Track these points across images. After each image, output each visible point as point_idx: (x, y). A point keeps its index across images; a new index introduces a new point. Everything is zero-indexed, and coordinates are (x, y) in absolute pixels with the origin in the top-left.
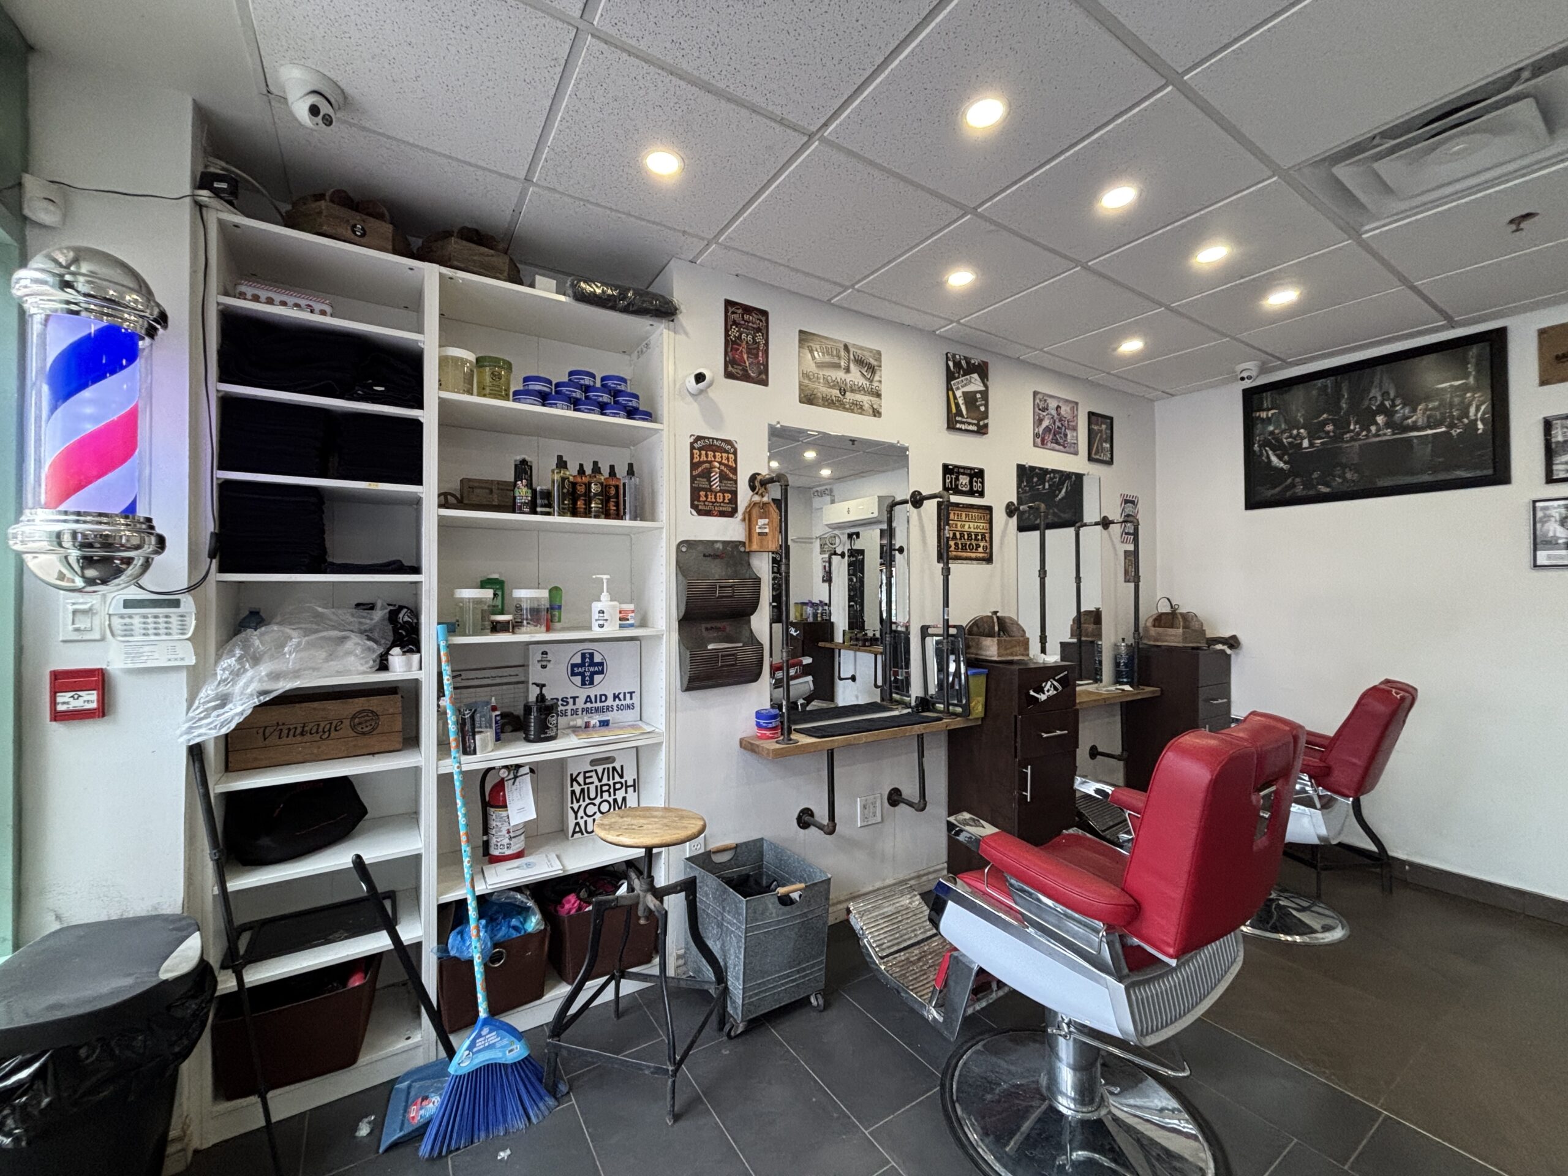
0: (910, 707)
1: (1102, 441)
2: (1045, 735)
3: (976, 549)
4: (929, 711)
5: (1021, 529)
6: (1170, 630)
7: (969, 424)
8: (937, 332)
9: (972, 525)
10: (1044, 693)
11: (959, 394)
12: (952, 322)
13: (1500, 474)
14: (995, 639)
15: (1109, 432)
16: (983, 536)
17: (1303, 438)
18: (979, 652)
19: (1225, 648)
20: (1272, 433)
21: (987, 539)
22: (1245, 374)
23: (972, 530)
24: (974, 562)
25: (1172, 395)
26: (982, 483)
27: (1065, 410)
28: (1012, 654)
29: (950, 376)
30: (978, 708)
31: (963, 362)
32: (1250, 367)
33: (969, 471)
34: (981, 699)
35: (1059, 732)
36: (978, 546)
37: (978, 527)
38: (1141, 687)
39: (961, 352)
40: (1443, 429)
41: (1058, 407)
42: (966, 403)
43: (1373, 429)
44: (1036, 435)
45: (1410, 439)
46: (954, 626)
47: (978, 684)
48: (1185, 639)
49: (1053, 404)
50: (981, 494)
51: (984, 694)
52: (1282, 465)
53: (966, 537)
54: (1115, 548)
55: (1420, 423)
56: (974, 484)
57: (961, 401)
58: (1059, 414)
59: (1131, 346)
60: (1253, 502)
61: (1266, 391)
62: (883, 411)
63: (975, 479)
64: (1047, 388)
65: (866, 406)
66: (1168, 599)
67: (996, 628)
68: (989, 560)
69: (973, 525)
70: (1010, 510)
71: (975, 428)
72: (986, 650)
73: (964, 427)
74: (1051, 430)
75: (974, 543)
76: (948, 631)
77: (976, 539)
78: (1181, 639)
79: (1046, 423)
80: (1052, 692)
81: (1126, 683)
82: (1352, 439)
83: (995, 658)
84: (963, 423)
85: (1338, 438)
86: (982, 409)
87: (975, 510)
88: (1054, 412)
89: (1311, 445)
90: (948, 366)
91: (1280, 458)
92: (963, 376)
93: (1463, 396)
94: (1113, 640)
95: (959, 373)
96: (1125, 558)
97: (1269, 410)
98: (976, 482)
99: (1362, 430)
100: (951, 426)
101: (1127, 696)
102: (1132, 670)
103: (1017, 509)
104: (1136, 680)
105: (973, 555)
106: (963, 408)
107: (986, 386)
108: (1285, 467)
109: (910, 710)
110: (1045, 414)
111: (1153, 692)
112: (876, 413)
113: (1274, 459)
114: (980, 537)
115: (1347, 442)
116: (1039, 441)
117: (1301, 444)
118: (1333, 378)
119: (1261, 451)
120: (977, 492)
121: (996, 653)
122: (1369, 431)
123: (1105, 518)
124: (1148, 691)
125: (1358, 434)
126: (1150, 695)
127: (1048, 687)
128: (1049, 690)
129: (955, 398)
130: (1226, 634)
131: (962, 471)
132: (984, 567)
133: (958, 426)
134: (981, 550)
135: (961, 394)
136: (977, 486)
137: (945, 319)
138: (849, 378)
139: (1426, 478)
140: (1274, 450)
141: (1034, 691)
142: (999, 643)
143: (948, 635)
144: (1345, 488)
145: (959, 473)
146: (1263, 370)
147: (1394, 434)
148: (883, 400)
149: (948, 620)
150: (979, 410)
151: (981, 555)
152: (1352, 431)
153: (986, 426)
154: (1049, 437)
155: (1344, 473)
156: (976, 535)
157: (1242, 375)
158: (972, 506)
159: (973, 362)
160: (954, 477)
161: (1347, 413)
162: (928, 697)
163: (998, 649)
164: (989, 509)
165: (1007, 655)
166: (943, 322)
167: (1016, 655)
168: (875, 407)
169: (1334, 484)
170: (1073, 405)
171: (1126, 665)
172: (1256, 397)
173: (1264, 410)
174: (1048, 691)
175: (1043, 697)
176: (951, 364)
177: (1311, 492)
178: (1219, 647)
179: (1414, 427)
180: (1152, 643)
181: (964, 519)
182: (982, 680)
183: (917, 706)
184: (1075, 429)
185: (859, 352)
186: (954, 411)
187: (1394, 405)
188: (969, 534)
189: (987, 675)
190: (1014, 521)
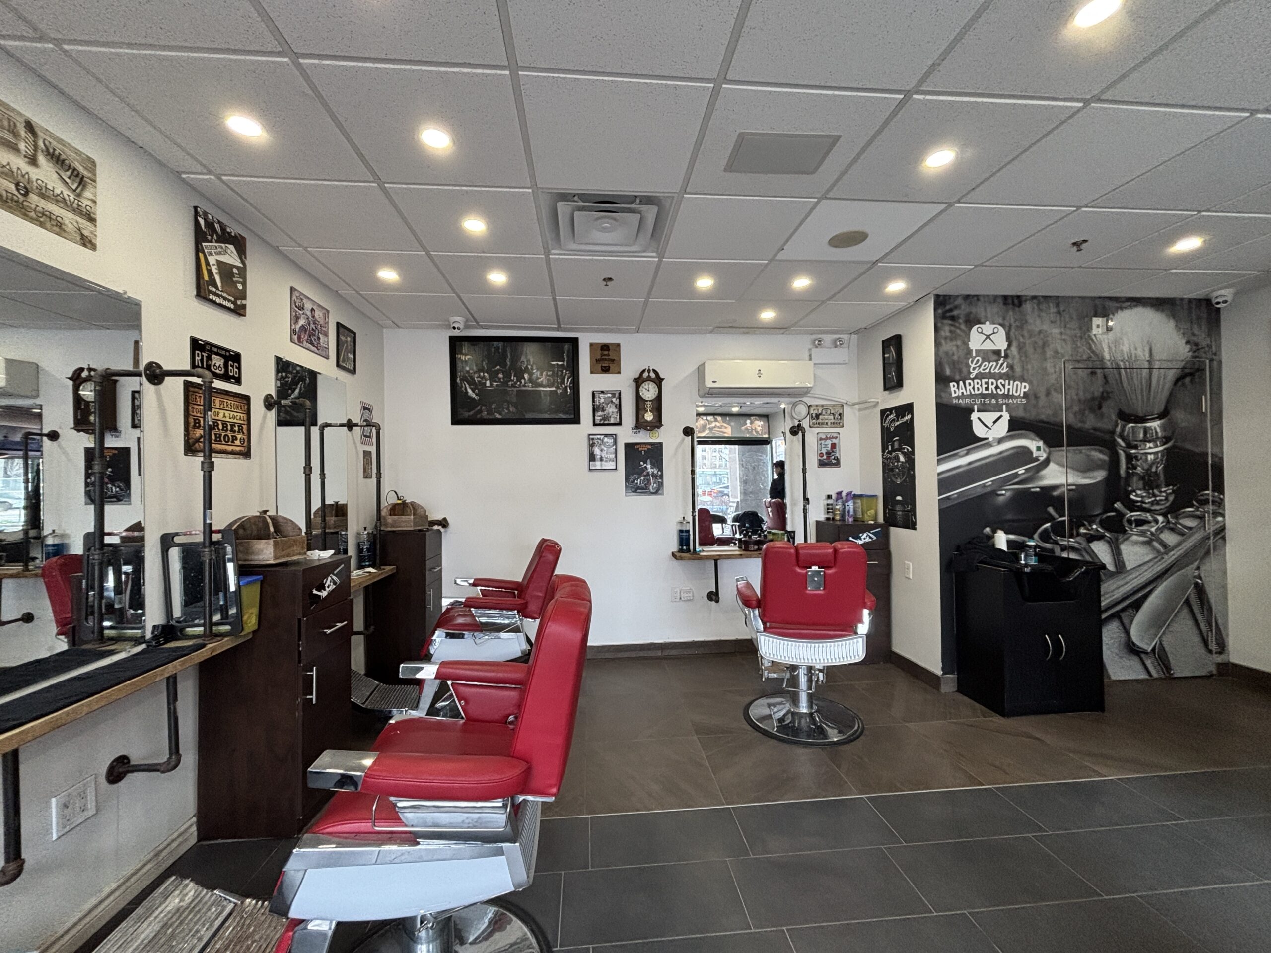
0: (145, 642)
1: (347, 352)
2: (328, 631)
3: (233, 442)
4: (177, 639)
5: (281, 423)
6: (403, 517)
7: (225, 299)
8: (184, 176)
9: (227, 413)
10: (325, 590)
11: (212, 260)
12: (210, 172)
13: (576, 420)
14: (271, 541)
15: (352, 344)
16: (240, 426)
17: (486, 380)
18: (250, 557)
19: (440, 528)
20: (468, 372)
21: (245, 431)
22: (456, 325)
23: (227, 419)
24: (230, 456)
25: (399, 327)
26: (239, 368)
27: (318, 314)
28: (289, 555)
29: (200, 237)
30: (251, 621)
31: (217, 226)
32: (459, 320)
33: (223, 353)
34: (255, 611)
35: (339, 625)
36: (236, 438)
37: (234, 417)
38: (383, 567)
39: (215, 214)
40: (554, 389)
41: (312, 310)
42: (220, 274)
43: (523, 381)
44: (293, 331)
45: (540, 391)
46: (219, 531)
47: (252, 594)
48: (415, 524)
49: (308, 306)
50: (238, 381)
51: (258, 605)
52: (474, 396)
53: (221, 427)
54: (356, 448)
55: (544, 383)
56: (230, 368)
57: (215, 270)
58: (313, 317)
59: (388, 275)
60: (457, 420)
61: (465, 341)
62: (98, 242)
63: (230, 363)
64: (305, 288)
65: (69, 227)
66: (395, 492)
67: (272, 529)
68: (247, 454)
69: (225, 414)
70: (269, 403)
71: (232, 306)
72: (258, 554)
73: (218, 300)
74: (306, 330)
75: (230, 434)
76: (211, 537)
77: (232, 431)
78: (412, 524)
79: (302, 322)
80: (332, 587)
81: (369, 566)
82: (513, 386)
83: (272, 562)
84: (218, 296)
85: (505, 383)
86: (240, 287)
87: (231, 398)
88: (309, 313)
89: (491, 385)
90: (197, 223)
91: (473, 391)
92: (217, 242)
93: (562, 372)
94: (355, 531)
95: (212, 236)
96: (364, 458)
97: (466, 355)
98: (232, 366)
99: (518, 381)
100: (202, 294)
101: (374, 577)
102: (375, 554)
103: (278, 403)
104: (378, 561)
105: (230, 448)
106: (218, 279)
107: (243, 262)
108: (476, 398)
109: (144, 646)
110: (301, 312)
111: (391, 570)
112: (87, 242)
113: (469, 391)
114: (236, 429)
115: (509, 387)
116: (295, 337)
117: (485, 383)
118: (502, 343)
119: (461, 383)
120: (233, 377)
121: (272, 556)
122: (521, 383)
123: (349, 421)
124: (389, 569)
125: (516, 383)
126: (390, 573)
127: (328, 582)
128: (330, 584)
129: (207, 264)
130: (439, 517)
131: (216, 350)
132: (241, 462)
133: (211, 297)
134: (237, 442)
135: (215, 262)
136: (233, 371)
137: (201, 164)
138: (34, 173)
139: (547, 416)
140: (469, 385)
141: (316, 590)
142: (276, 545)
143: (212, 542)
144: (508, 417)
145: (211, 352)
146: (467, 327)
147: (532, 387)
148: (98, 229)
149: (211, 524)
150: (236, 287)
151: (238, 449)
152: (513, 381)
153: (244, 307)
154: (305, 337)
155: (509, 407)
156: (233, 426)
157: (454, 325)
158: (227, 393)
159: (228, 230)
160: (205, 355)
161: (510, 369)
162: (173, 623)
163: (274, 551)
164: (246, 399)
165: (284, 557)
166: (199, 168)
167: (294, 556)
168: (86, 233)
169: (504, 413)
170: (325, 311)
171: (368, 550)
172: (458, 343)
173: (463, 355)
174: (328, 587)
175: (324, 594)
176: (202, 222)
177: (491, 417)
178: (436, 527)
179: (541, 385)
180: (389, 529)
181: (218, 406)
182: (256, 588)
183: (155, 637)
184: (326, 334)
185: (54, 143)
186: (206, 278)
187: (532, 369)
188: (225, 424)
189: (262, 582)
190: (272, 415)
